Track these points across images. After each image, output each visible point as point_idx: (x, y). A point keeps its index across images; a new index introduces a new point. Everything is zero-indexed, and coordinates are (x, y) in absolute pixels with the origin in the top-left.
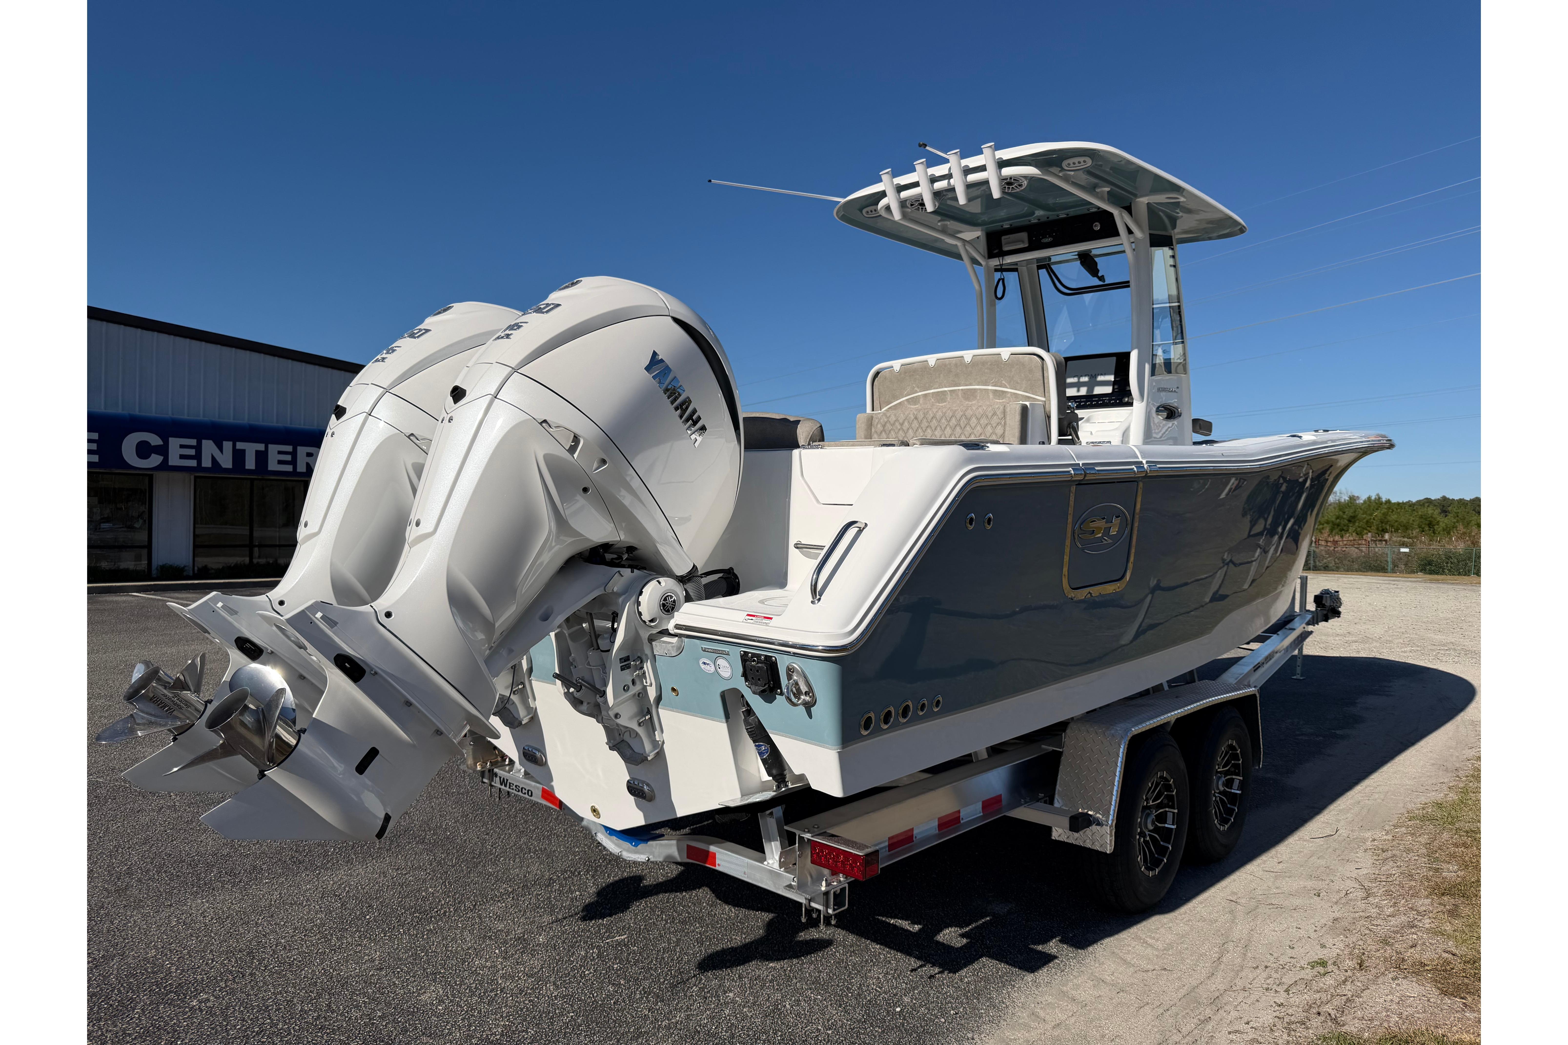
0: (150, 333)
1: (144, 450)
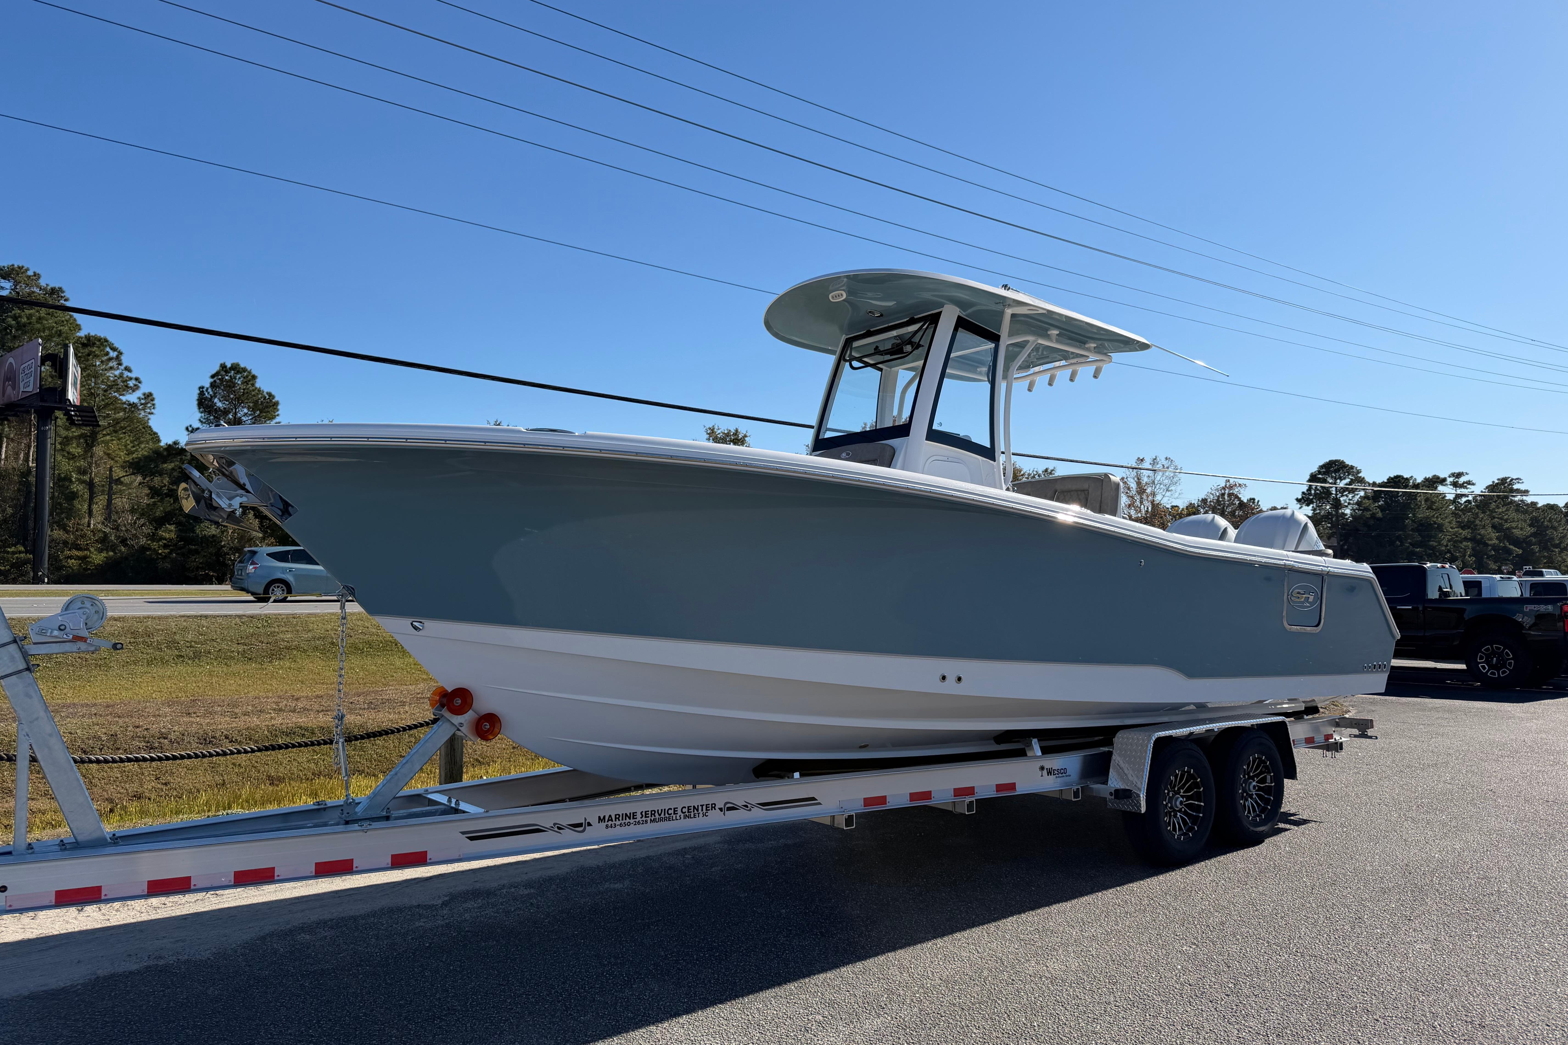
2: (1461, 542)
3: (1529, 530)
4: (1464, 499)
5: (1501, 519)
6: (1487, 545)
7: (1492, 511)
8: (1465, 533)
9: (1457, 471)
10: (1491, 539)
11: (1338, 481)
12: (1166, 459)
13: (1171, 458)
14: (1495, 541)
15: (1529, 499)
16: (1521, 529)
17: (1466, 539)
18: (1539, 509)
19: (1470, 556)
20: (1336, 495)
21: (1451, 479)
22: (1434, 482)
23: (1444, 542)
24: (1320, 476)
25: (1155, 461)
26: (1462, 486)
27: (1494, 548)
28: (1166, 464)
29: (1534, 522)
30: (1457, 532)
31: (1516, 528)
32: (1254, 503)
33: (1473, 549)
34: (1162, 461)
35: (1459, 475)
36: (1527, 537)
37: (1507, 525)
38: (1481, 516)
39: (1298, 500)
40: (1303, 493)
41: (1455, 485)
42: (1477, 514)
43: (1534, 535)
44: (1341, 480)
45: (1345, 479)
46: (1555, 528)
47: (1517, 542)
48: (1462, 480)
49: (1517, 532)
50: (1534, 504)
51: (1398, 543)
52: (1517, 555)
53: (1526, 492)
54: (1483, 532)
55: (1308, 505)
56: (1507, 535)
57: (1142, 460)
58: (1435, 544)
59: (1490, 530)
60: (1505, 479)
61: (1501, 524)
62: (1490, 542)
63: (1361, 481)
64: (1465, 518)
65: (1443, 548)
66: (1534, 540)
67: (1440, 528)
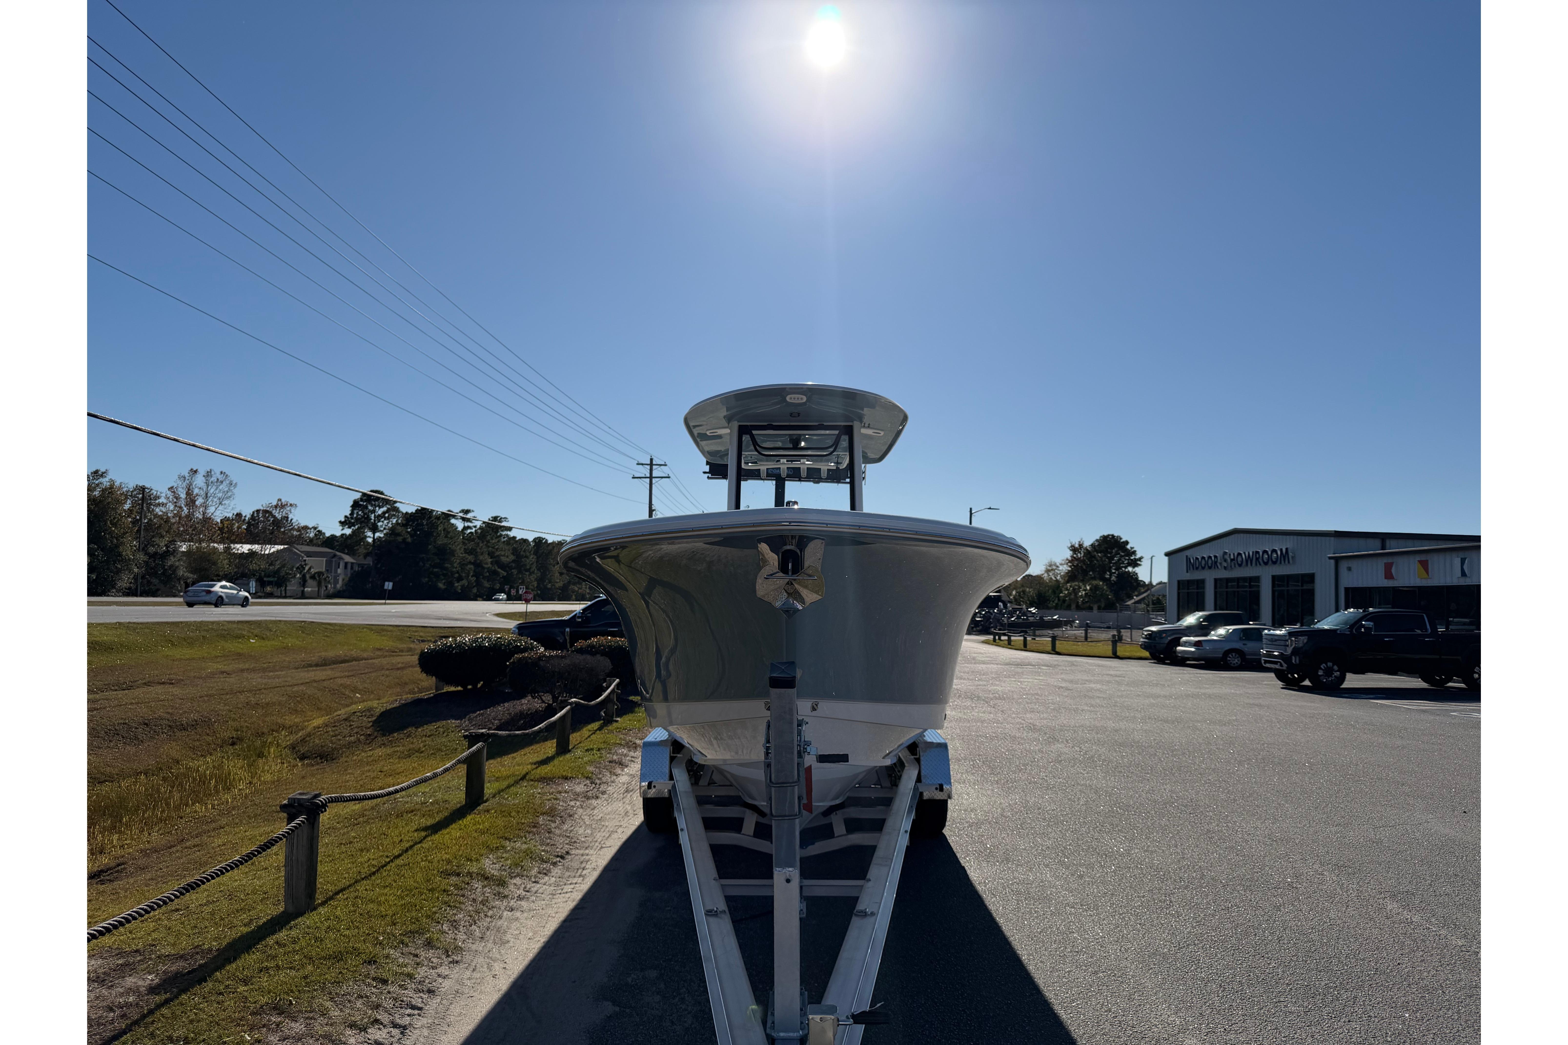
2: (467, 565)
3: (512, 557)
4: (469, 531)
5: (493, 548)
6: (484, 568)
7: (488, 542)
8: (471, 558)
9: (466, 508)
10: (487, 564)
11: (377, 508)
12: (221, 473)
13: (227, 473)
14: (489, 565)
15: (512, 534)
16: (507, 557)
17: (470, 563)
18: (517, 541)
19: (472, 576)
20: (375, 520)
21: (461, 514)
22: (447, 516)
23: (455, 565)
24: (362, 503)
25: (209, 474)
26: (469, 520)
27: (489, 570)
28: (221, 477)
29: (515, 552)
30: (464, 557)
31: (504, 555)
32: (287, 520)
33: (474, 571)
34: (217, 475)
35: (467, 512)
36: (510, 563)
37: (497, 553)
38: (481, 545)
39: (340, 522)
40: (346, 517)
41: (464, 519)
42: (478, 543)
43: (513, 561)
44: (380, 508)
45: (383, 507)
46: (527, 557)
47: (503, 566)
48: (469, 516)
49: (503, 559)
50: (514, 538)
51: (421, 563)
52: (503, 577)
53: (510, 529)
54: (481, 558)
55: (349, 527)
56: (497, 562)
57: (196, 472)
58: (449, 566)
59: (487, 556)
60: (497, 517)
61: (493, 553)
62: (486, 566)
63: (397, 510)
64: (471, 545)
65: (454, 570)
66: (514, 565)
67: (453, 553)
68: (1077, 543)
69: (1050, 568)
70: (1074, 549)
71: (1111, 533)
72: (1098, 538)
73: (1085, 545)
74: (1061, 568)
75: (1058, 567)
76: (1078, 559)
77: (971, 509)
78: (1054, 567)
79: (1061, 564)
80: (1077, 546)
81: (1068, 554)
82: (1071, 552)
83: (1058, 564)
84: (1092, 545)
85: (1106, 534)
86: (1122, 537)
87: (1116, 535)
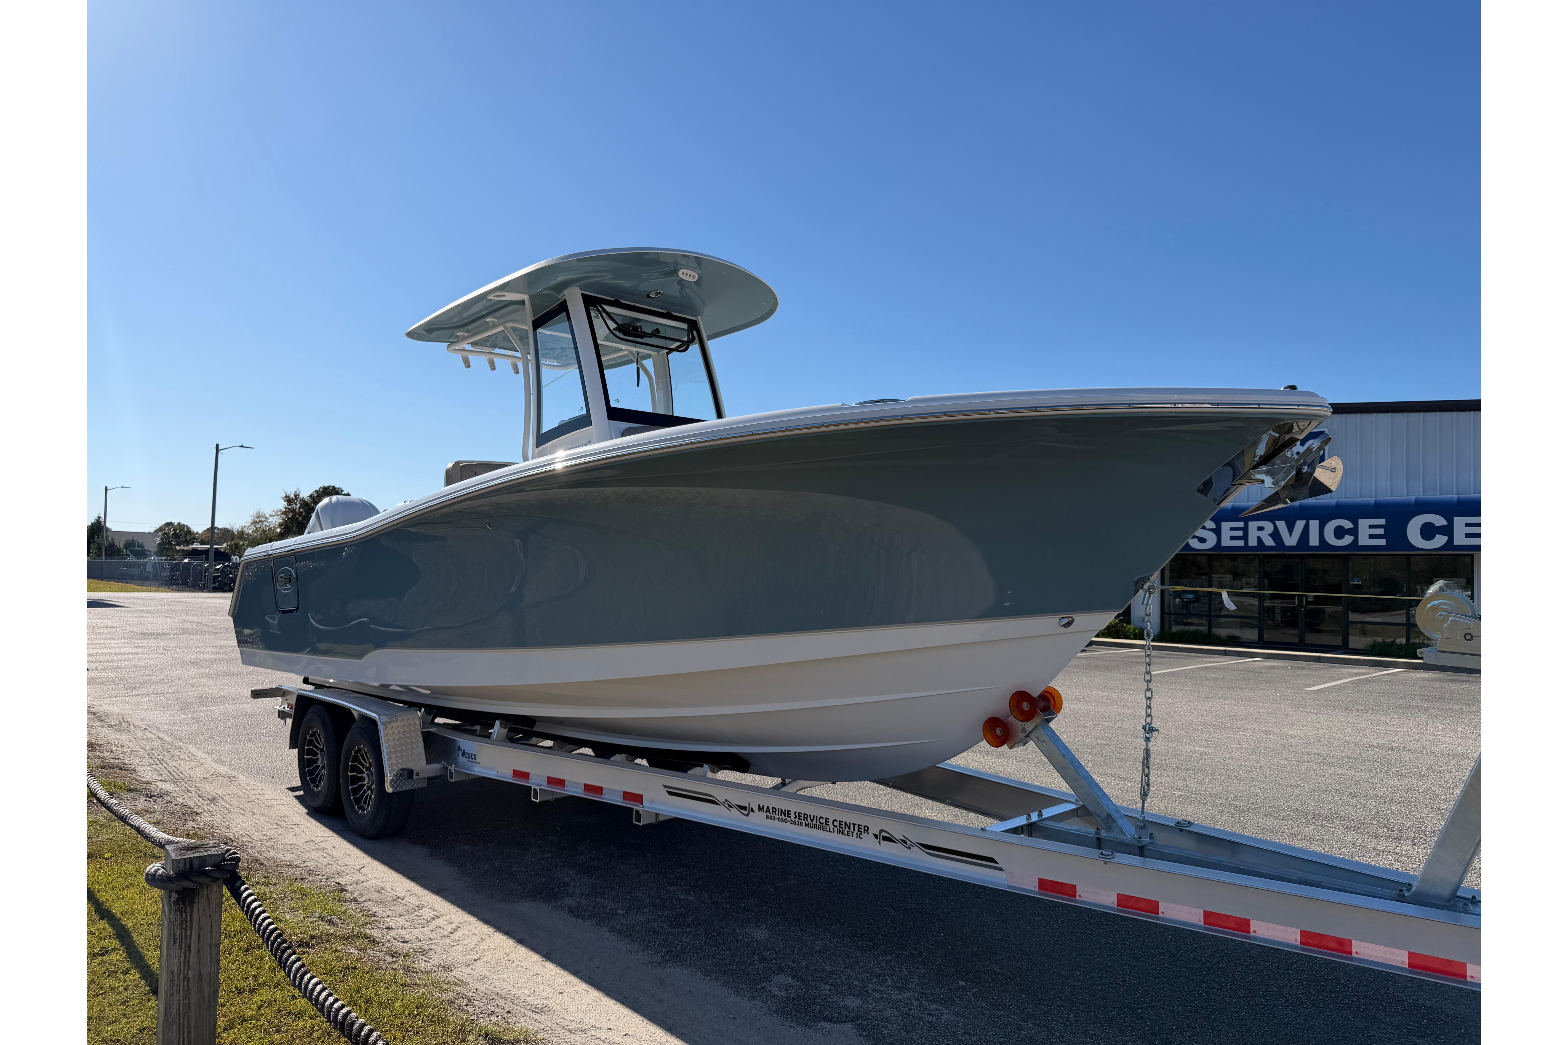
0: (1467, 413)
1: (1428, 531)
68: (293, 493)
69: (258, 520)
70: (288, 500)
71: (332, 484)
72: (318, 489)
73: (301, 496)
74: (271, 519)
75: (266, 518)
76: (293, 511)
77: (217, 445)
78: (263, 519)
79: (271, 516)
80: (292, 496)
81: (282, 505)
82: (286, 503)
83: (267, 515)
84: (311, 496)
85: (326, 485)
86: (343, 489)
87: (337, 486)
